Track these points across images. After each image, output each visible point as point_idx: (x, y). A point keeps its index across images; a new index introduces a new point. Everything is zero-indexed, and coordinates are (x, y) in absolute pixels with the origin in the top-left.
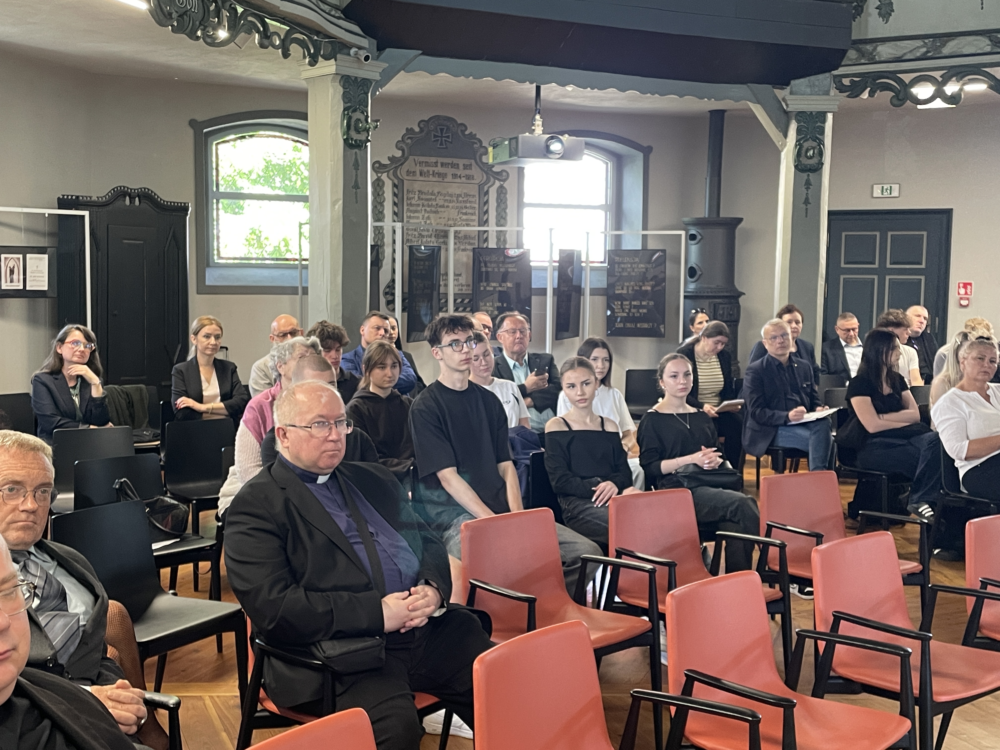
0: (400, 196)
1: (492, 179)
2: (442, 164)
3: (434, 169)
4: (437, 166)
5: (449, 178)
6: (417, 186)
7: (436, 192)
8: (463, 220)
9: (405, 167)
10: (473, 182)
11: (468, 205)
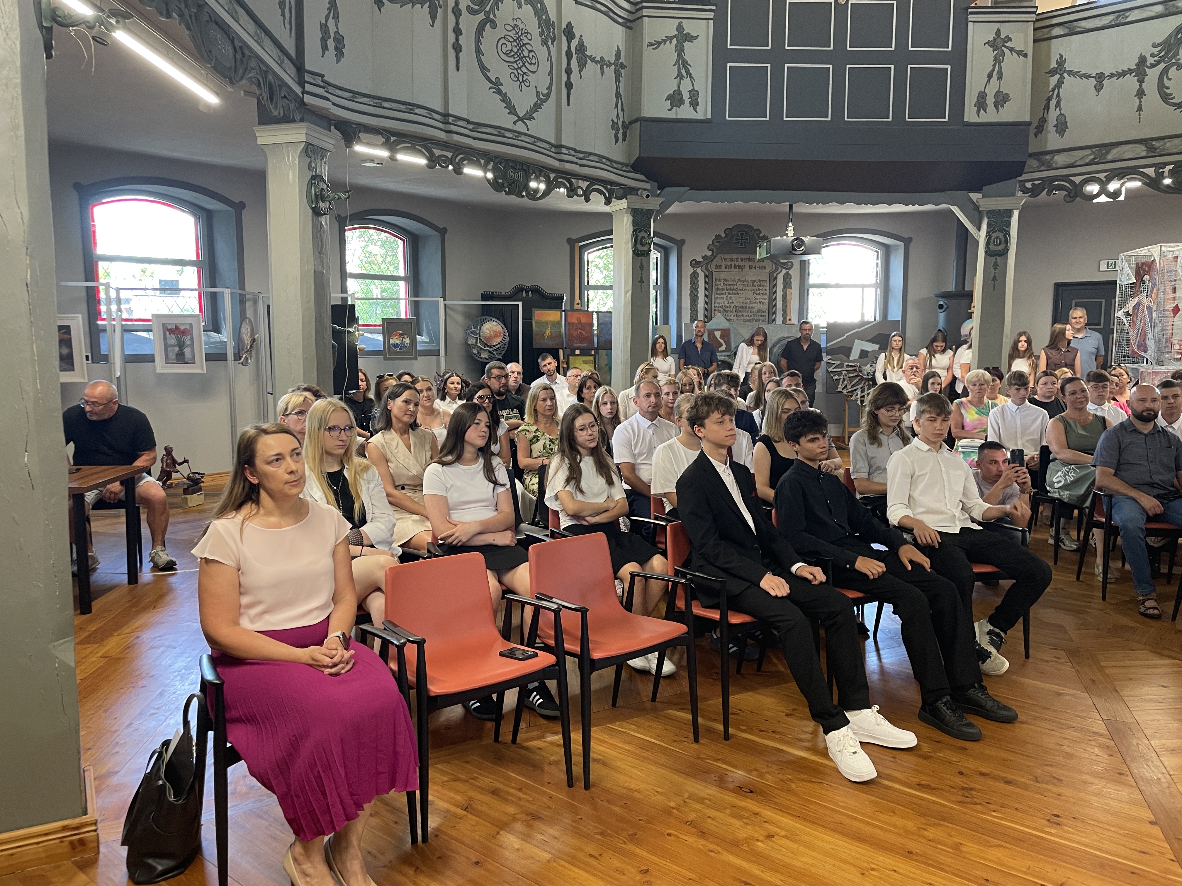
0: (710, 283)
1: (780, 269)
2: (742, 260)
3: (735, 262)
4: (737, 261)
5: (747, 269)
6: (722, 276)
7: (736, 279)
8: (757, 299)
9: (715, 262)
10: (764, 271)
11: (761, 288)
